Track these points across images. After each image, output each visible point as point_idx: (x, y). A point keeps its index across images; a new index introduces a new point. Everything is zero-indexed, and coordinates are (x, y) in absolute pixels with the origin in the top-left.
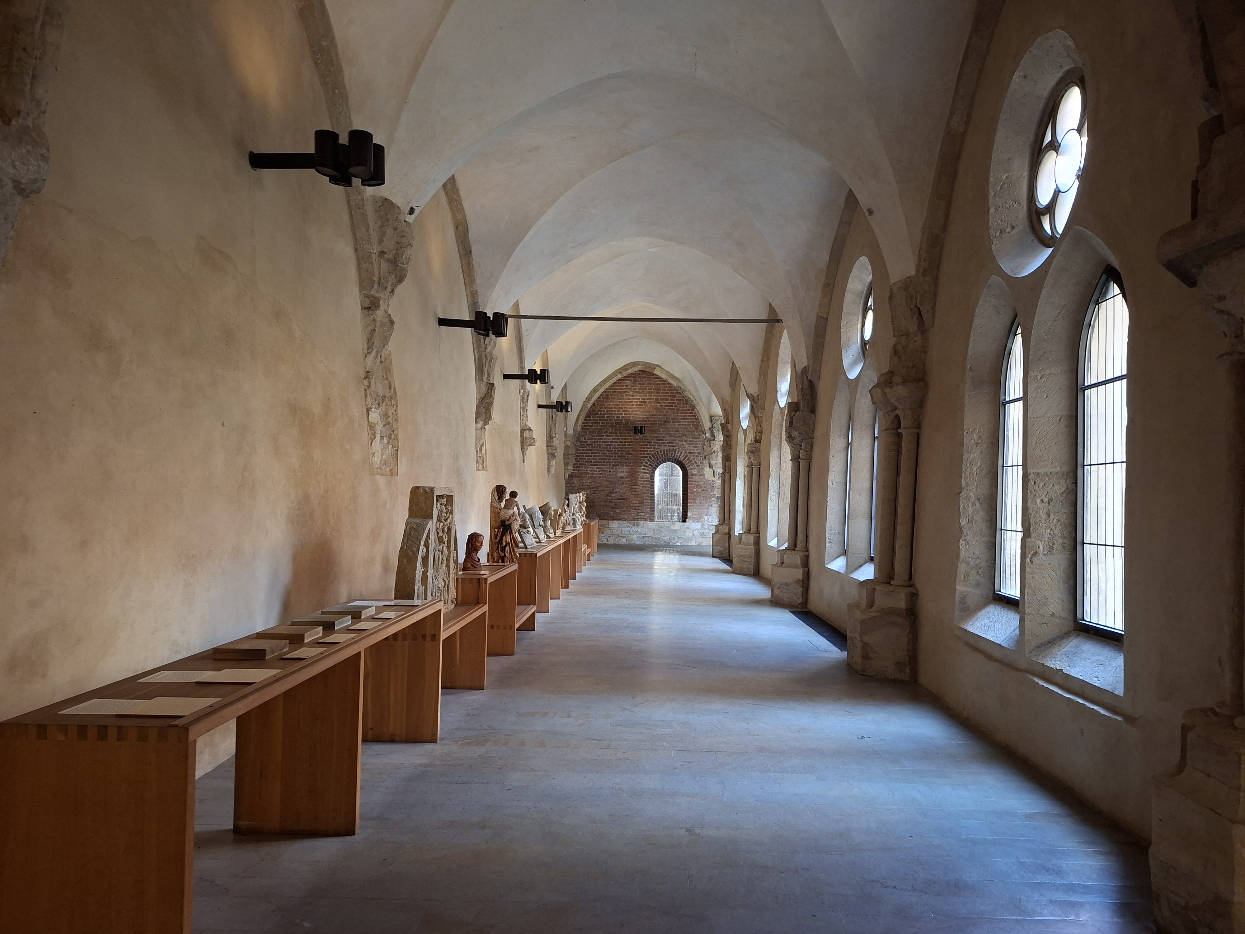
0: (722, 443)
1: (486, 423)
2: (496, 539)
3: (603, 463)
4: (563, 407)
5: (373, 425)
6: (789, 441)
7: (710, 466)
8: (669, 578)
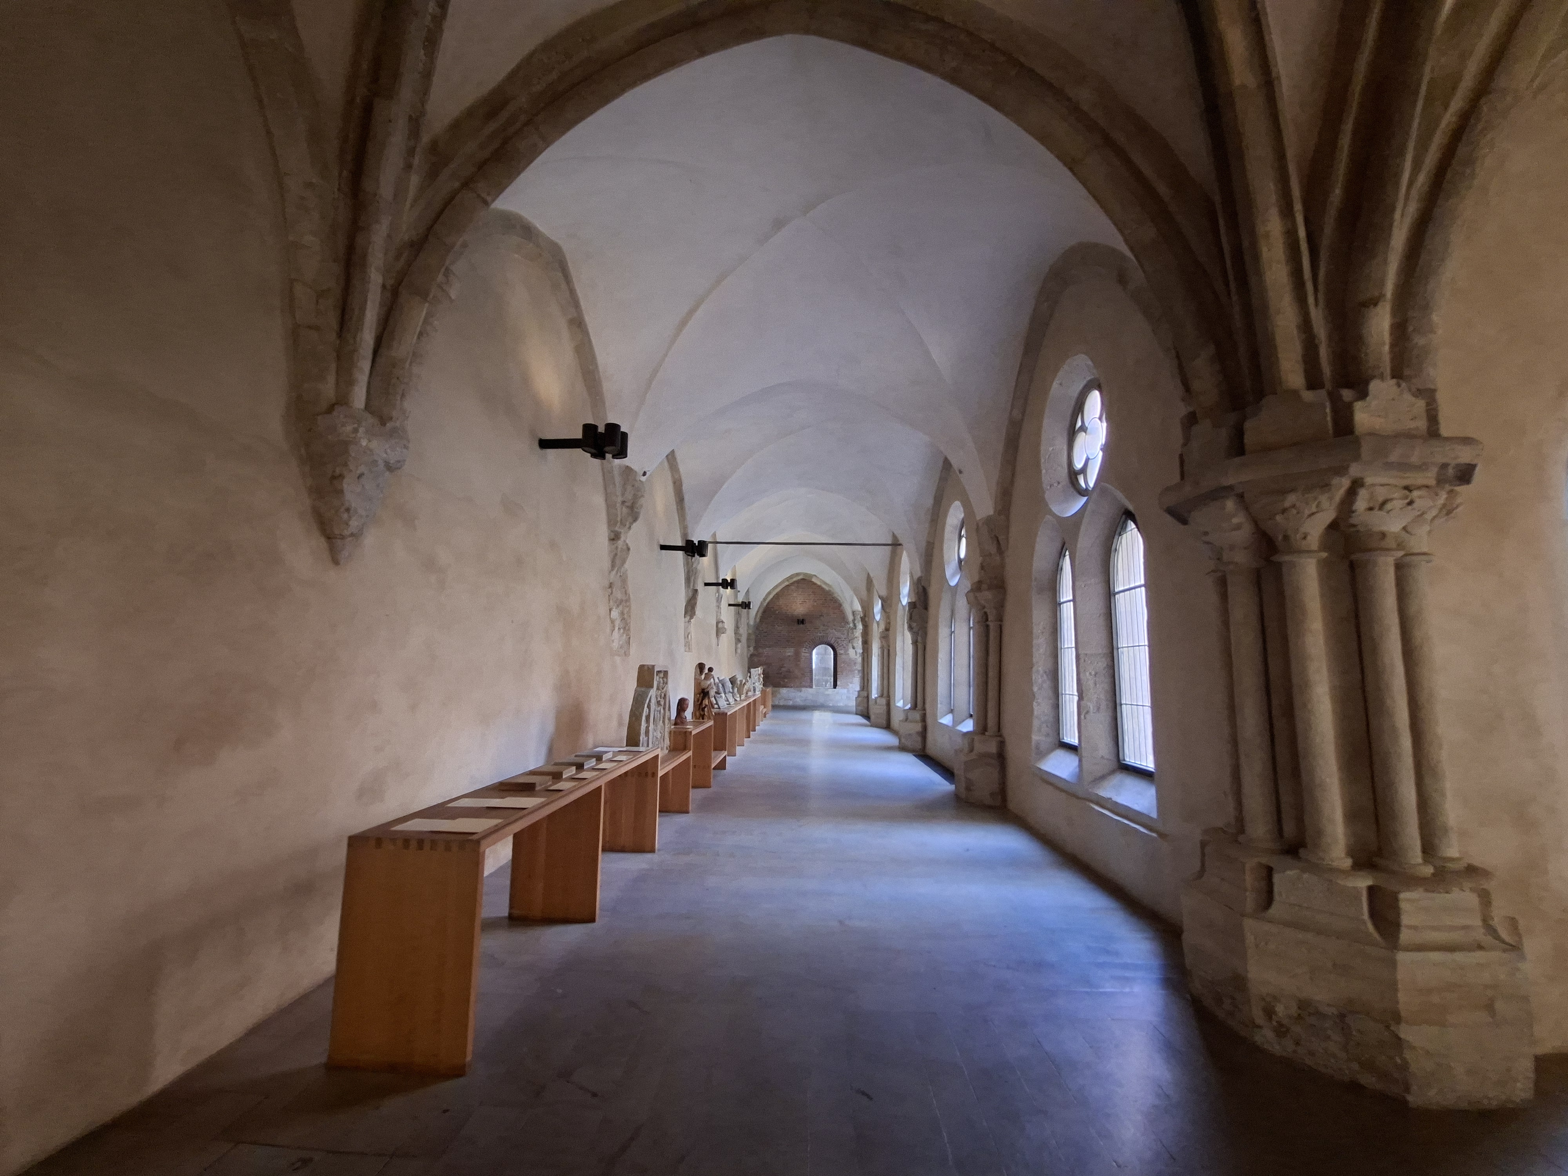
0: (861, 631)
1: (691, 617)
2: (698, 701)
3: (775, 646)
4: (747, 606)
5: (613, 621)
7: (854, 648)
8: (825, 731)
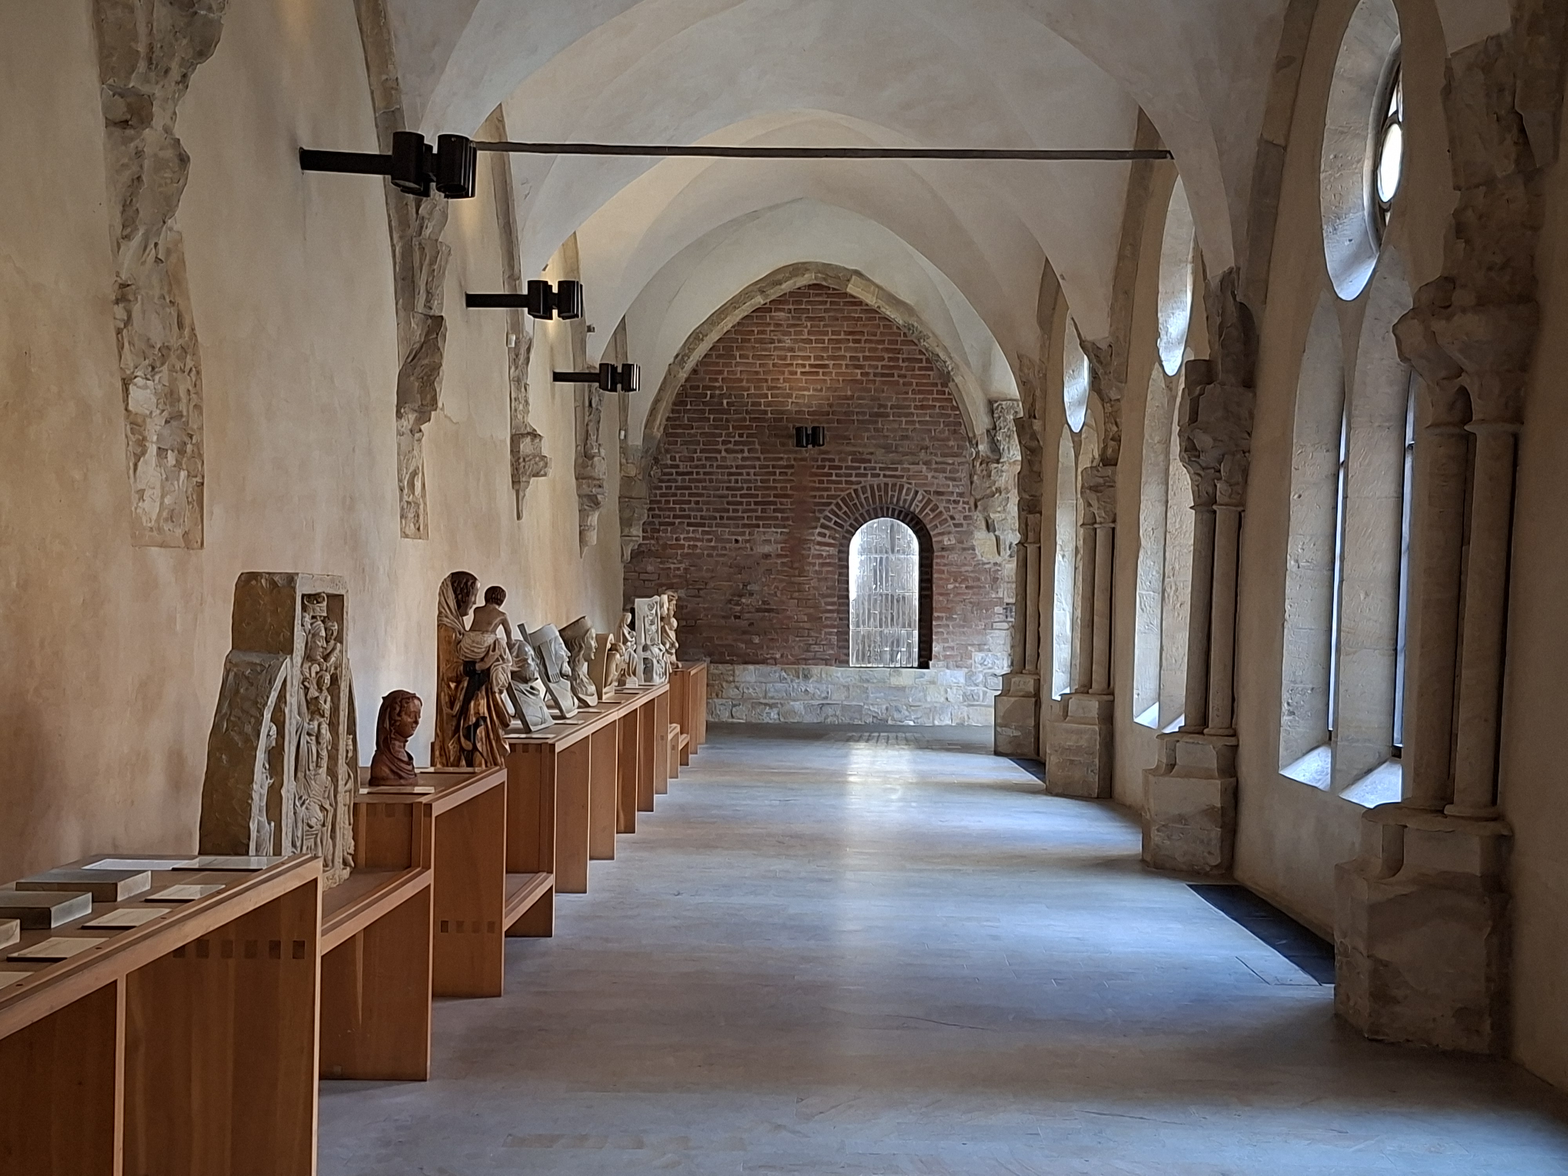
0: (1019, 467)
1: (423, 416)
2: (452, 705)
3: (718, 521)
4: (618, 378)
5: (139, 420)
6: (1189, 458)
7: (989, 527)
8: (886, 806)
